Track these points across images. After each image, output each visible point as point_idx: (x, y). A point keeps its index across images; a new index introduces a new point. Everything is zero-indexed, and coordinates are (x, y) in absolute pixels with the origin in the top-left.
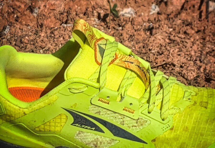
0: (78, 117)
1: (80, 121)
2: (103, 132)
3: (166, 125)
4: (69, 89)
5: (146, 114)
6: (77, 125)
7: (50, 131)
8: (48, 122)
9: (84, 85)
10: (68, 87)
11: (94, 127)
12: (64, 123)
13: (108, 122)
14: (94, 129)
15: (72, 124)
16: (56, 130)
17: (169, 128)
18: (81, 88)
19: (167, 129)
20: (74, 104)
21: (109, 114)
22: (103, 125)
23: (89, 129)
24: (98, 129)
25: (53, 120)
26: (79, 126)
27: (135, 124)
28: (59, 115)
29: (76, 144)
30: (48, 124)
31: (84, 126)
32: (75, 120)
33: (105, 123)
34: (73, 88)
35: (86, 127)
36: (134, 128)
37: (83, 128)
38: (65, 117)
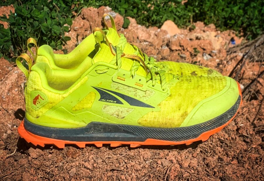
0: (104, 93)
1: (105, 97)
2: (122, 103)
3: (165, 94)
4: (96, 71)
5: (151, 87)
6: (103, 100)
7: (83, 108)
8: (81, 100)
9: (106, 67)
10: (95, 69)
11: (115, 101)
12: (93, 100)
13: (125, 95)
14: (115, 102)
15: (99, 100)
16: (88, 106)
17: (168, 95)
18: (104, 70)
19: (167, 96)
20: (100, 82)
21: (125, 89)
22: (122, 98)
23: (112, 102)
24: (119, 102)
25: (85, 98)
26: (104, 101)
27: (145, 95)
28: (90, 93)
29: (104, 117)
30: (82, 102)
31: (108, 100)
32: (101, 96)
33: (123, 96)
34: (99, 70)
35: (110, 101)
36: (144, 97)
37: (108, 102)
38: (94, 95)
